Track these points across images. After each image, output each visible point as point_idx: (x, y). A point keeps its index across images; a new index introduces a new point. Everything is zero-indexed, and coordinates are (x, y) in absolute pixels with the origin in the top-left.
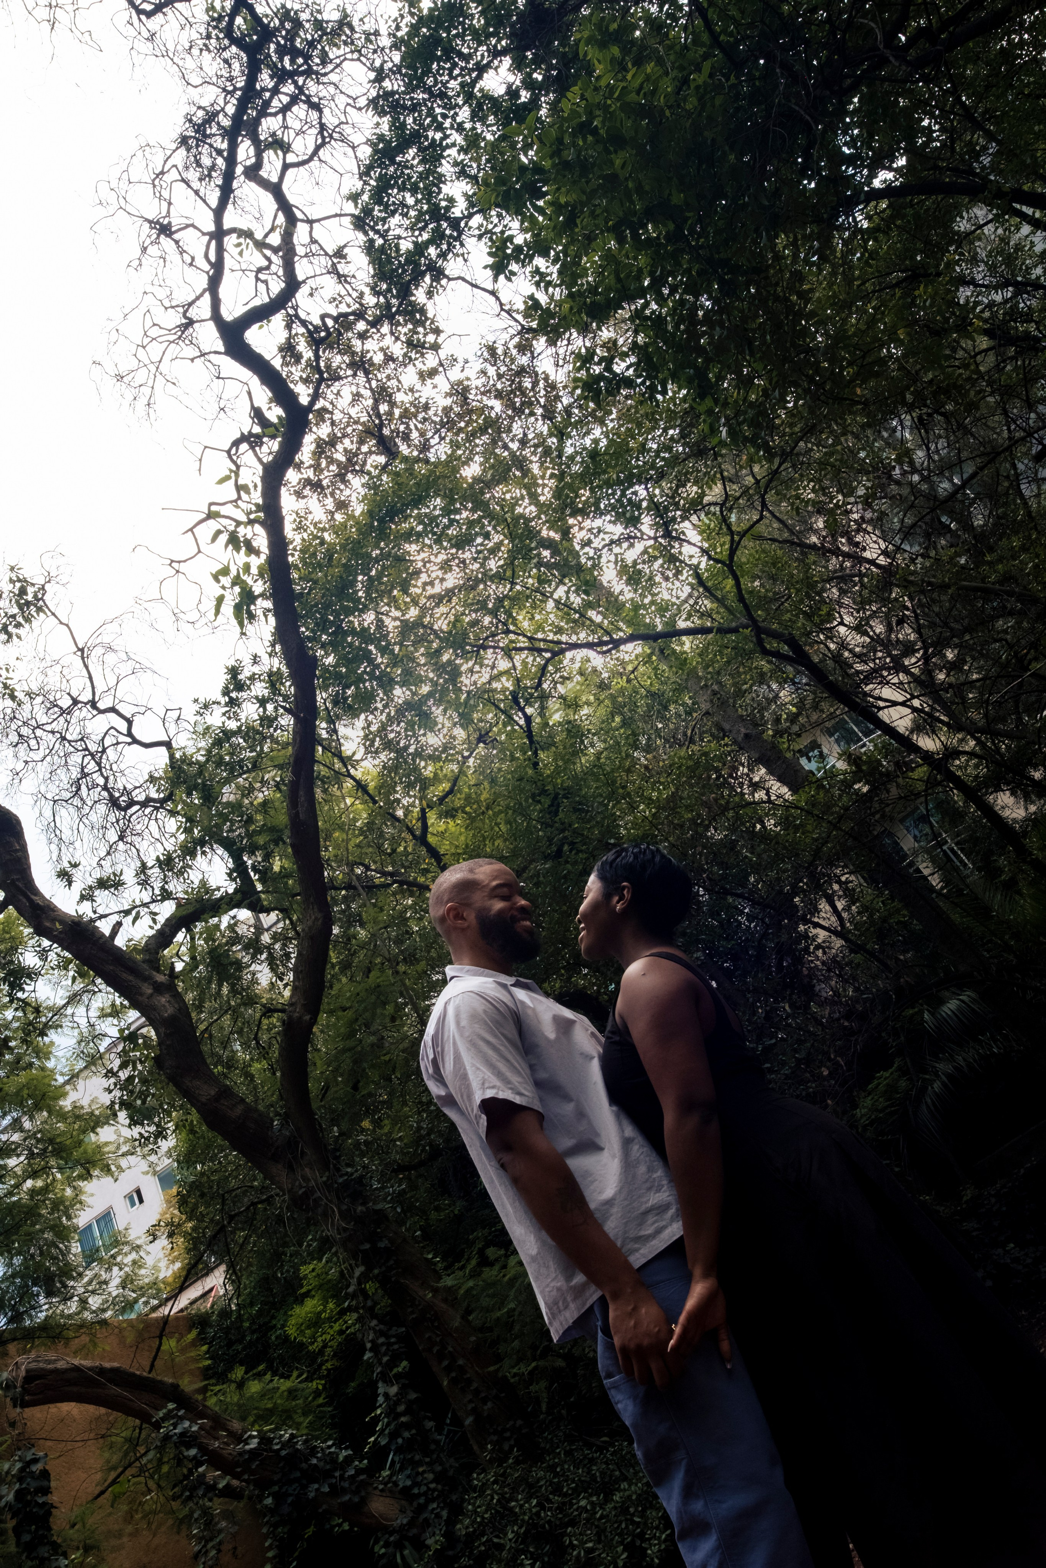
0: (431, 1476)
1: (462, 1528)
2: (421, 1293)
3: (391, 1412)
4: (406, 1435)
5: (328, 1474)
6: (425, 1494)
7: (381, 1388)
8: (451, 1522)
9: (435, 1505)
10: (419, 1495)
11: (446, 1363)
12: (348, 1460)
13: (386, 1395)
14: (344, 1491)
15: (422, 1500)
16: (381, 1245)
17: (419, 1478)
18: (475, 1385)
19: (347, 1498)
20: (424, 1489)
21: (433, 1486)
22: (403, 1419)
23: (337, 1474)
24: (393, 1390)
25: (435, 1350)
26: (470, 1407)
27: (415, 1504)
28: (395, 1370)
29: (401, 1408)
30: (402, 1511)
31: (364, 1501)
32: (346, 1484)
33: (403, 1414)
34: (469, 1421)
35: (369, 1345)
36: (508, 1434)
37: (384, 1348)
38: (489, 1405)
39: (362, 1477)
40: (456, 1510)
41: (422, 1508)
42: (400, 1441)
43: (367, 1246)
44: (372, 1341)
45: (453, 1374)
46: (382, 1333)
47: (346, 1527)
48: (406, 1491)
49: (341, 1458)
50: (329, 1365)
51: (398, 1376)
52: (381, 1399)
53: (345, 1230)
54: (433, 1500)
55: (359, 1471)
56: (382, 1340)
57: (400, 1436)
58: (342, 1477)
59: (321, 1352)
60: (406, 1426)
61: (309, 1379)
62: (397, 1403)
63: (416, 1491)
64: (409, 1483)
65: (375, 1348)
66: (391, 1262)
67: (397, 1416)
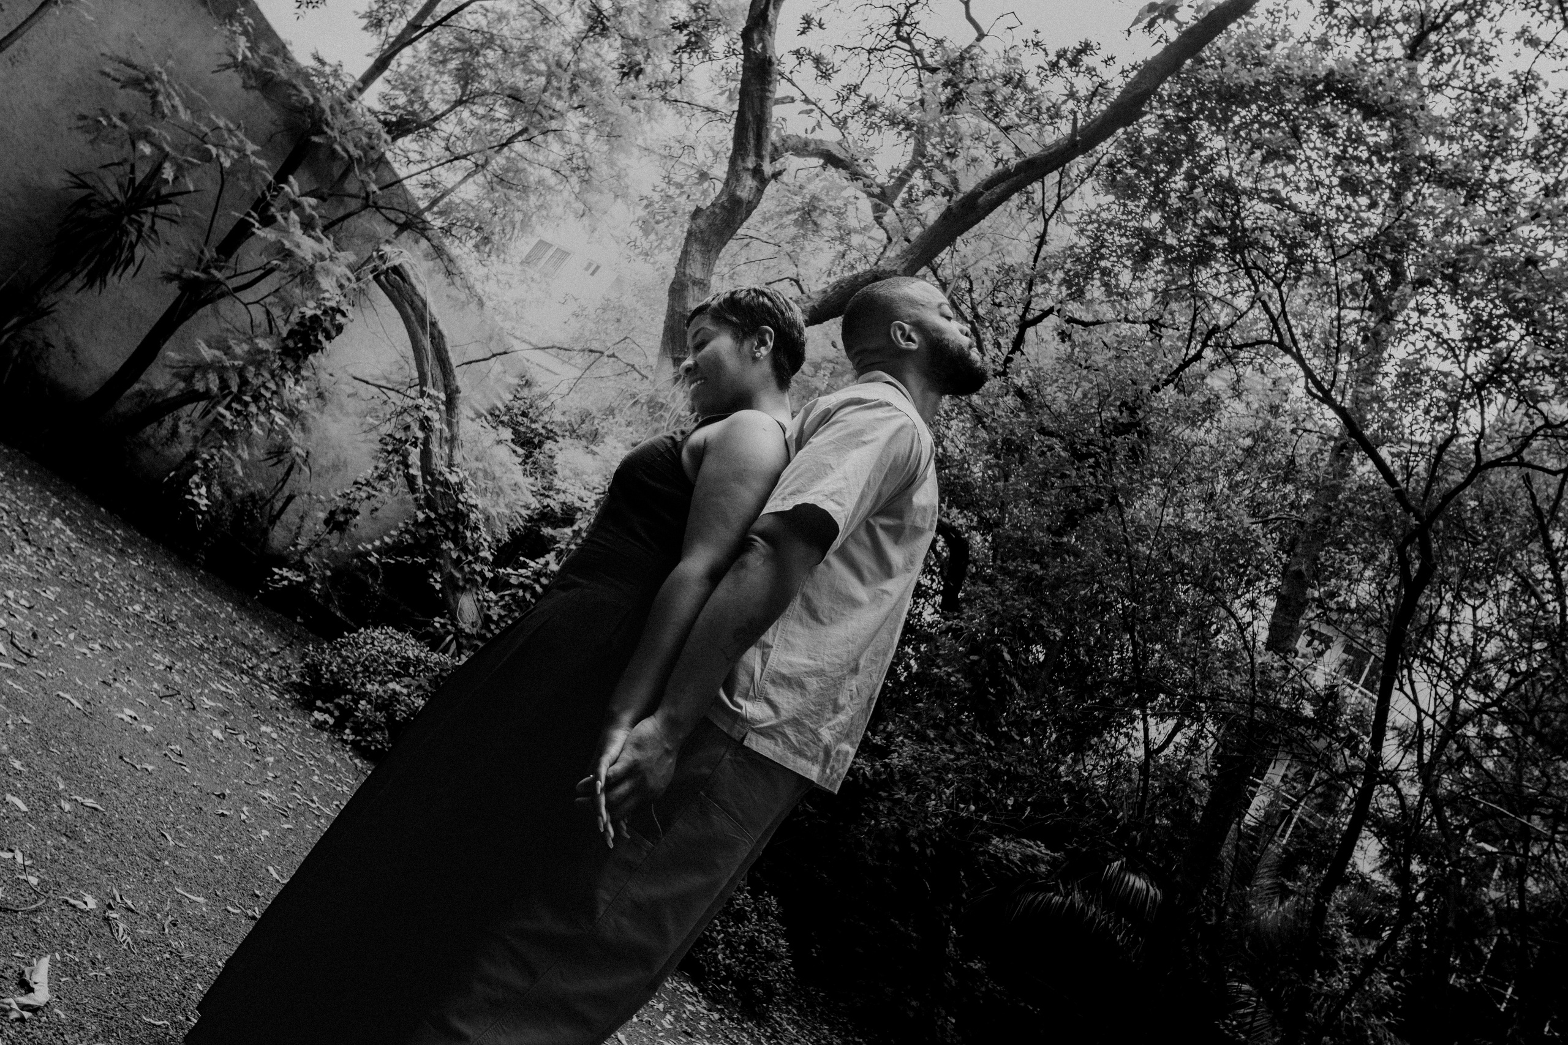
3: (538, 575)
4: (528, 596)
5: (465, 550)
7: (550, 557)
12: (484, 561)
13: (547, 564)
14: (461, 570)
19: (458, 575)
22: (537, 587)
23: (470, 558)
27: (483, 632)
29: (544, 581)
30: (473, 624)
31: (463, 590)
32: (467, 569)
33: (542, 586)
35: (576, 527)
39: (479, 579)
42: (521, 594)
47: (438, 586)
49: (482, 554)
50: (552, 503)
52: (542, 561)
55: (481, 574)
57: (524, 592)
58: (470, 563)
59: (558, 491)
60: (534, 593)
61: (534, 494)
62: (546, 575)
63: (493, 627)
64: (495, 618)
67: (537, 581)
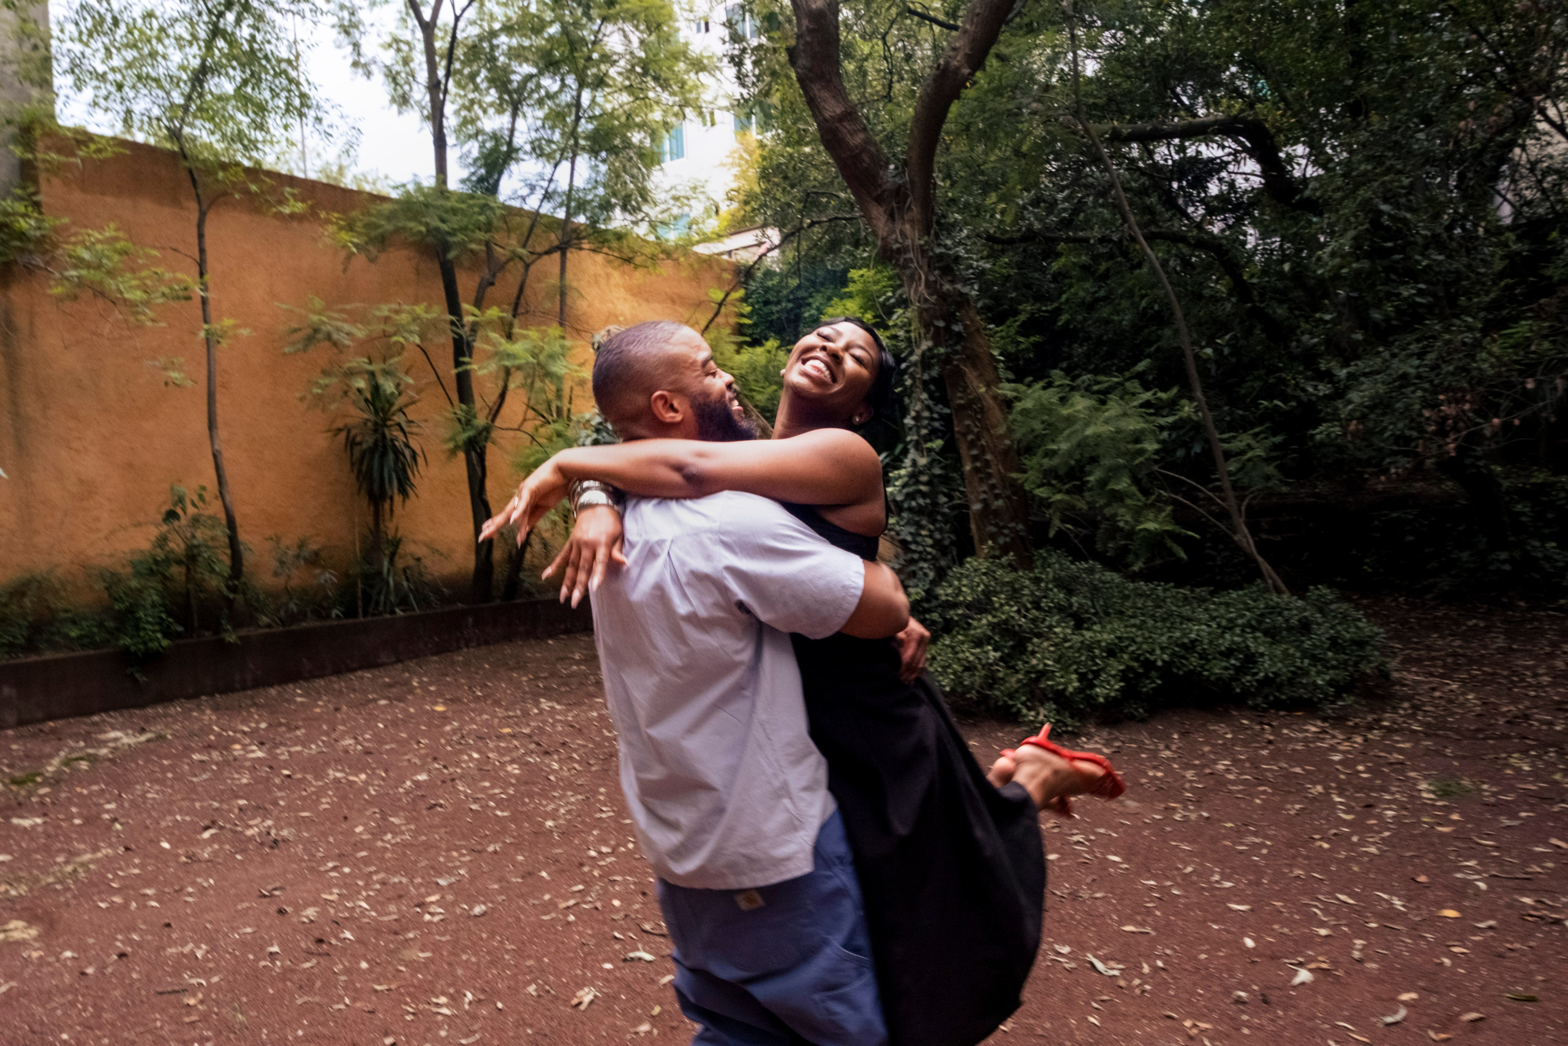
0: (930, 541)
1: (944, 592)
2: (975, 383)
3: (914, 476)
4: (921, 501)
6: (920, 553)
7: (912, 454)
8: (934, 583)
9: (925, 565)
10: (915, 552)
11: (975, 452)
13: (914, 463)
15: (916, 556)
16: (957, 328)
17: (919, 539)
18: (993, 481)
20: (920, 548)
21: (929, 549)
22: (923, 488)
24: (923, 461)
25: (970, 437)
26: (983, 496)
27: (909, 556)
28: (929, 445)
29: (924, 478)
33: (925, 483)
34: (977, 507)
35: (913, 414)
36: (1006, 531)
37: (925, 422)
38: (1000, 503)
40: (941, 575)
41: (912, 561)
42: (914, 504)
43: (941, 324)
44: (918, 412)
45: (978, 464)
46: (928, 408)
48: (904, 544)
51: (930, 450)
52: (907, 462)
53: (926, 300)
54: (925, 560)
56: (926, 414)
57: (914, 499)
60: (924, 495)
62: (921, 473)
63: (913, 547)
64: (909, 538)
65: (918, 418)
66: (959, 348)
67: (918, 482)
